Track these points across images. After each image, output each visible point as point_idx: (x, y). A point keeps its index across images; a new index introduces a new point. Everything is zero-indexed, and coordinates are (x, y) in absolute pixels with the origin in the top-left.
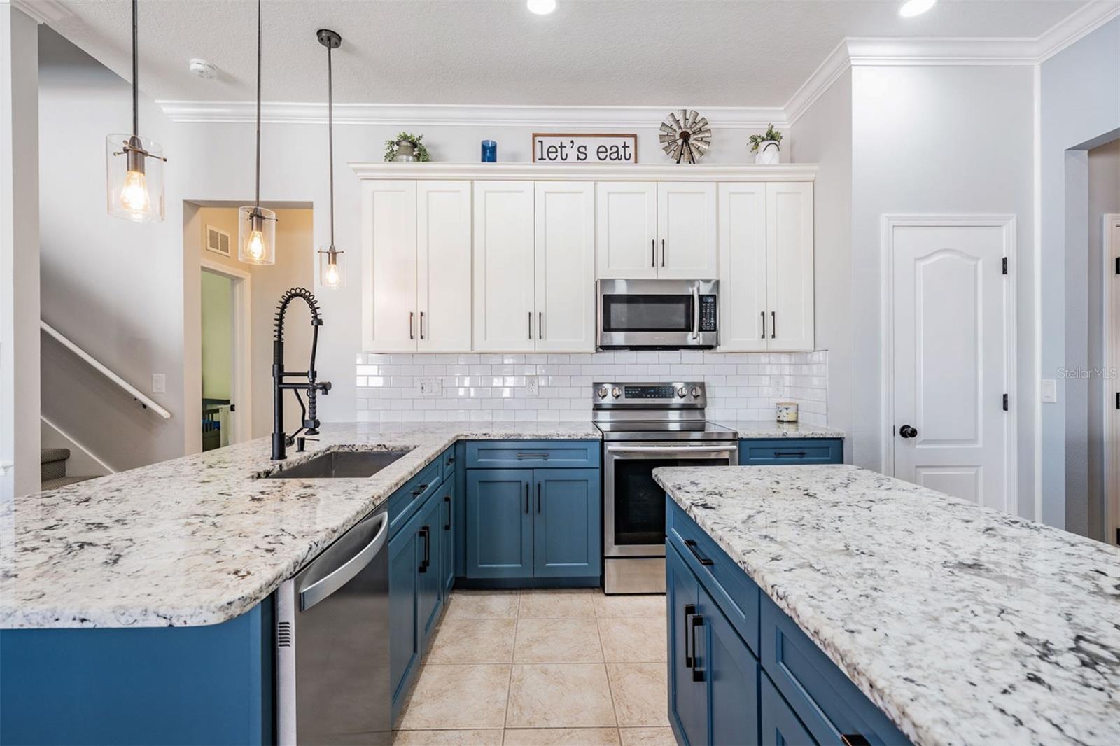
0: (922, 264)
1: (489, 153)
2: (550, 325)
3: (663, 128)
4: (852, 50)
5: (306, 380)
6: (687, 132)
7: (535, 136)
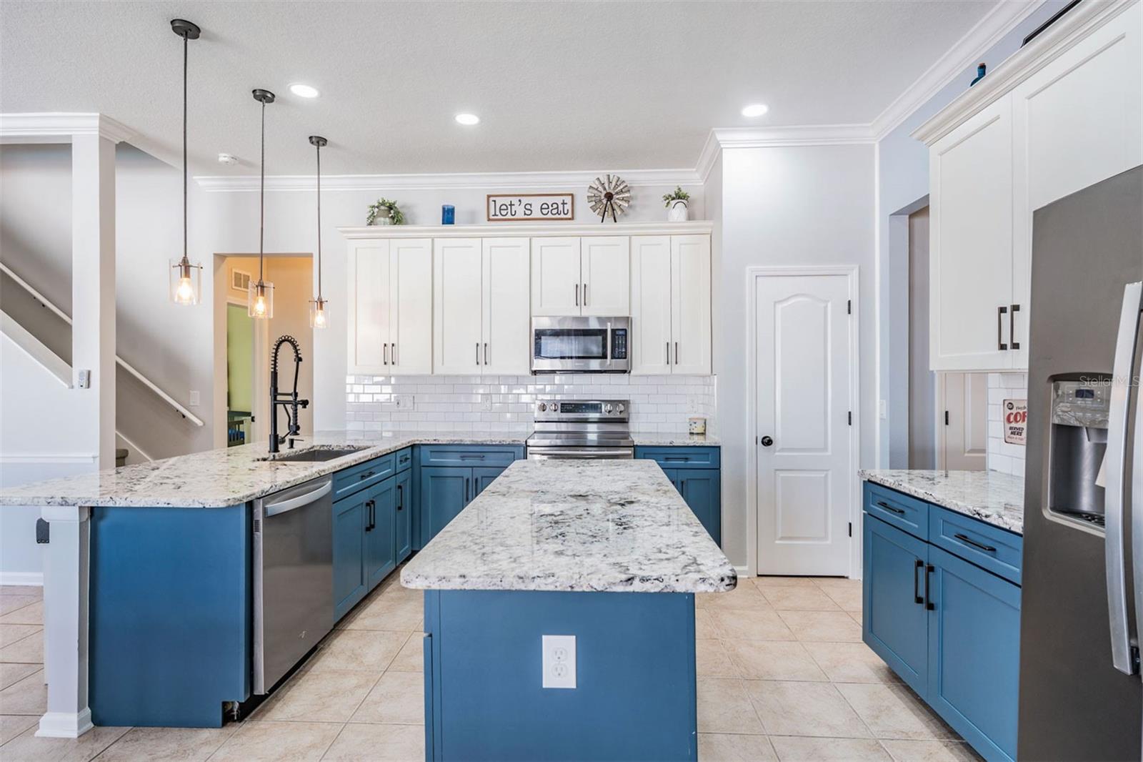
0: (779, 307)
1: (448, 216)
2: (495, 353)
3: (591, 190)
4: (719, 137)
5: (291, 398)
6: (611, 194)
7: (489, 196)
